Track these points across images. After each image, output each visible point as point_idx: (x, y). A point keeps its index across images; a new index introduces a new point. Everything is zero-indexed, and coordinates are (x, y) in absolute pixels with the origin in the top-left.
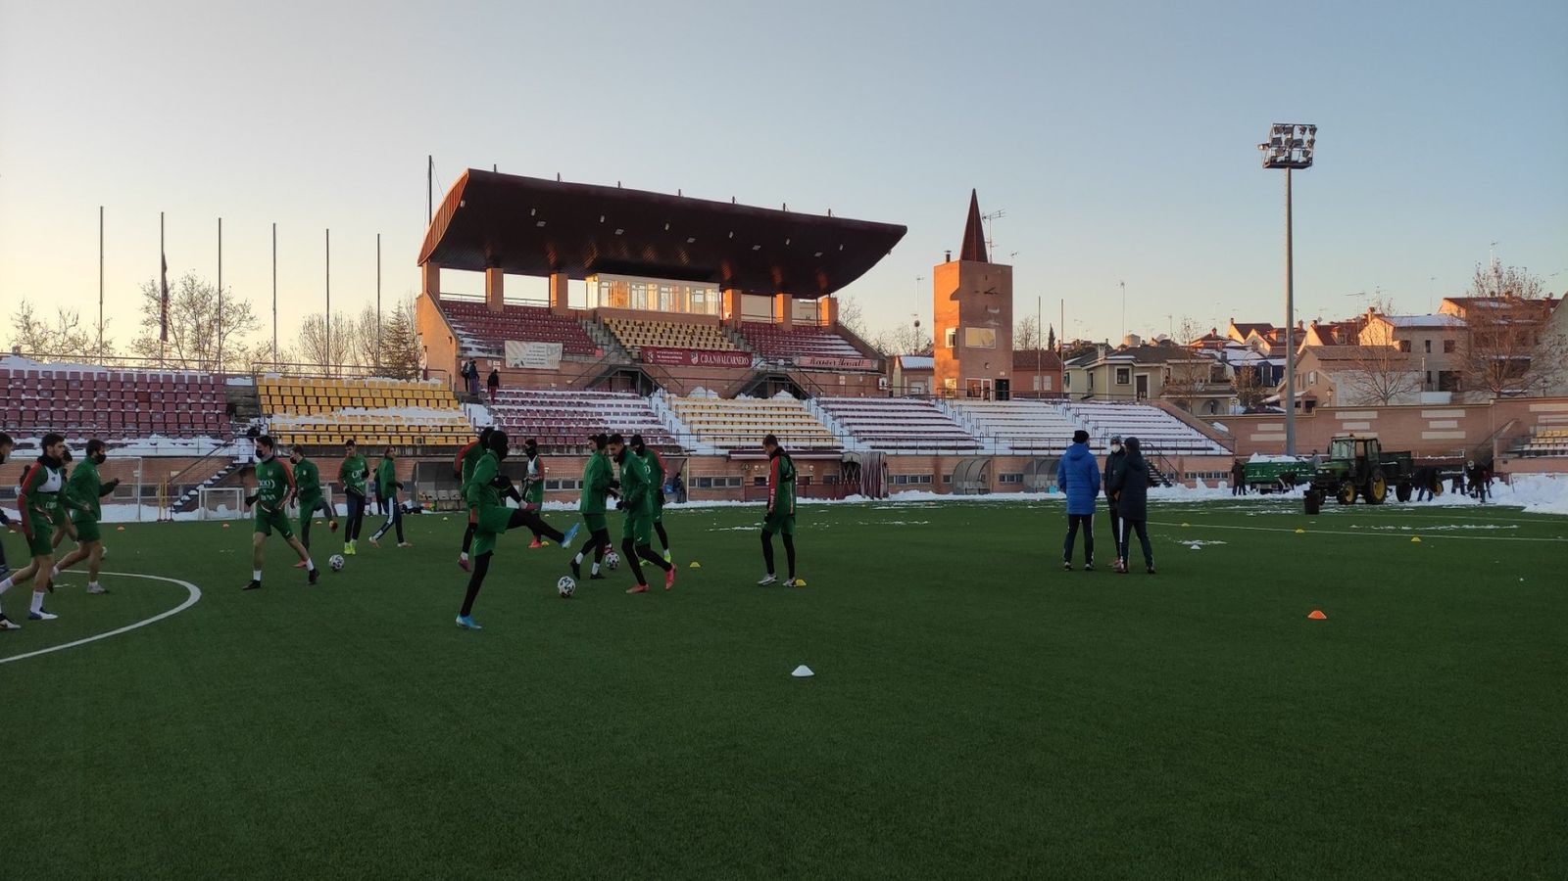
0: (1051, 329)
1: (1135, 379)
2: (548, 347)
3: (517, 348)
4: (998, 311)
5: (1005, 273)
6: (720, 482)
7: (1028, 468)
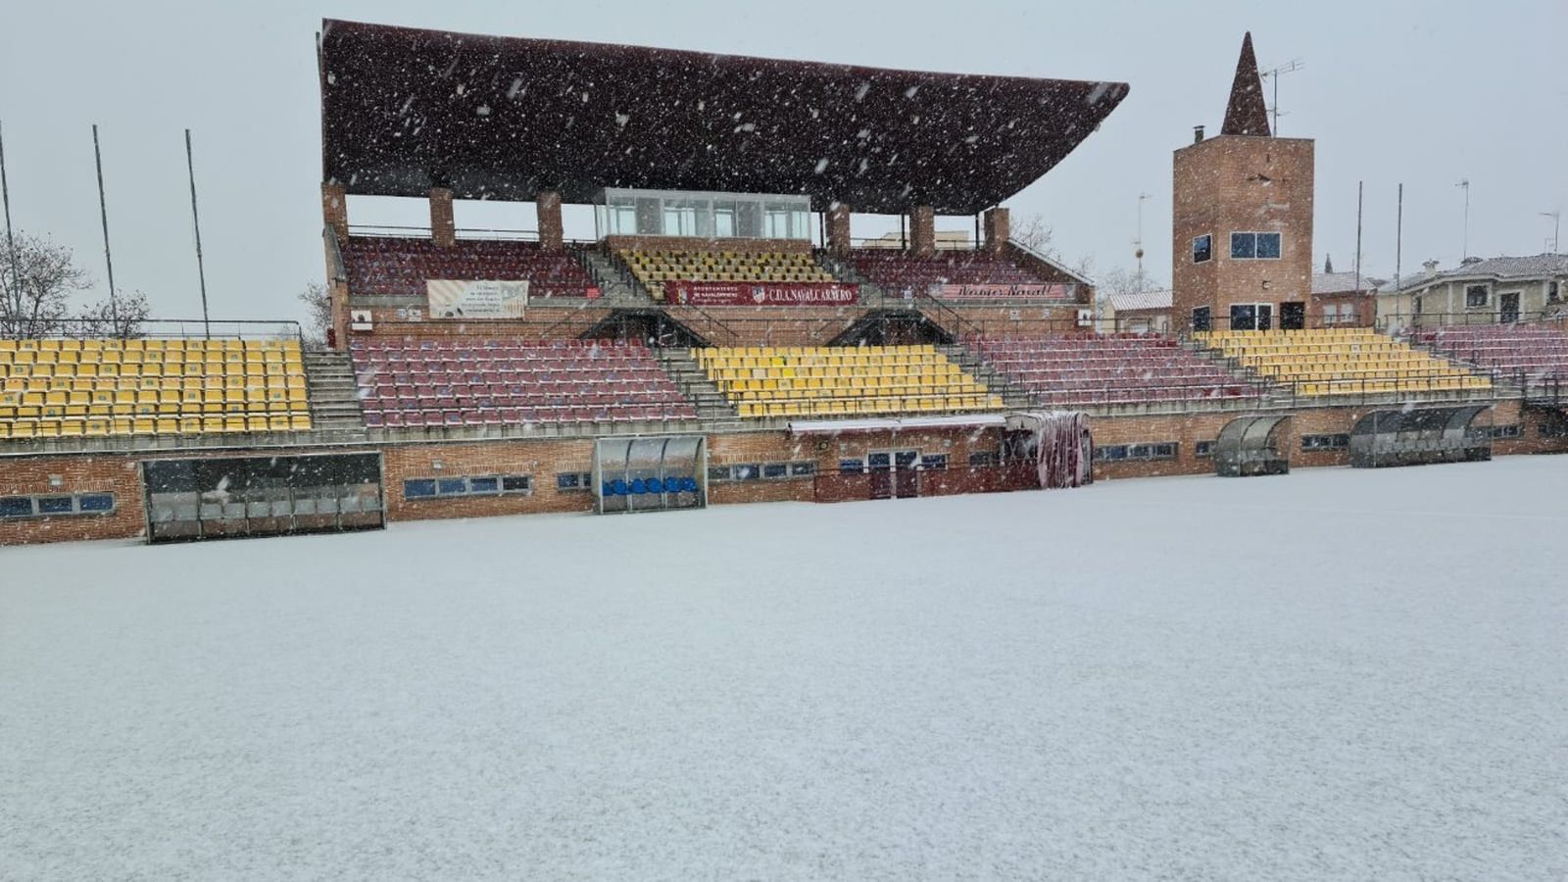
0: (1328, 259)
1: (1499, 301)
2: (504, 288)
3: (451, 291)
4: (1288, 205)
5: (1302, 152)
6: (775, 470)
7: (1364, 426)
